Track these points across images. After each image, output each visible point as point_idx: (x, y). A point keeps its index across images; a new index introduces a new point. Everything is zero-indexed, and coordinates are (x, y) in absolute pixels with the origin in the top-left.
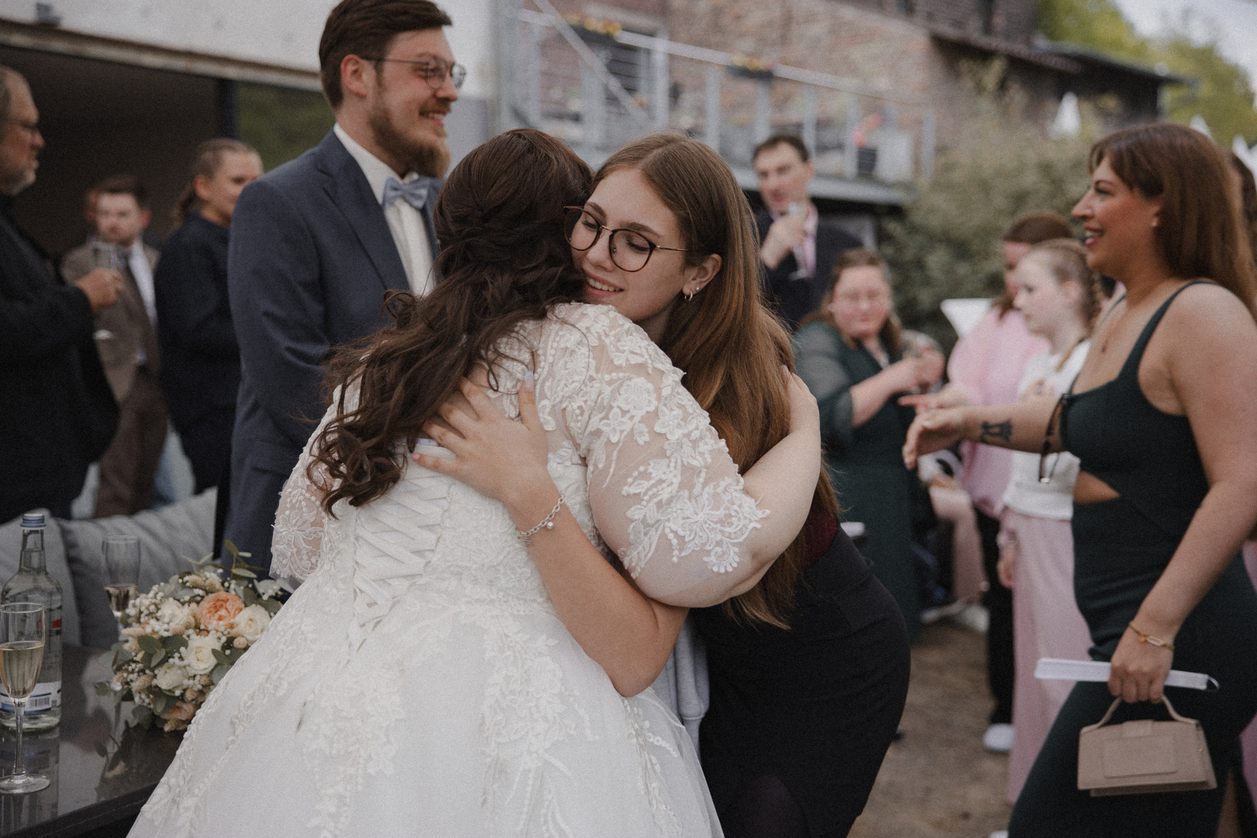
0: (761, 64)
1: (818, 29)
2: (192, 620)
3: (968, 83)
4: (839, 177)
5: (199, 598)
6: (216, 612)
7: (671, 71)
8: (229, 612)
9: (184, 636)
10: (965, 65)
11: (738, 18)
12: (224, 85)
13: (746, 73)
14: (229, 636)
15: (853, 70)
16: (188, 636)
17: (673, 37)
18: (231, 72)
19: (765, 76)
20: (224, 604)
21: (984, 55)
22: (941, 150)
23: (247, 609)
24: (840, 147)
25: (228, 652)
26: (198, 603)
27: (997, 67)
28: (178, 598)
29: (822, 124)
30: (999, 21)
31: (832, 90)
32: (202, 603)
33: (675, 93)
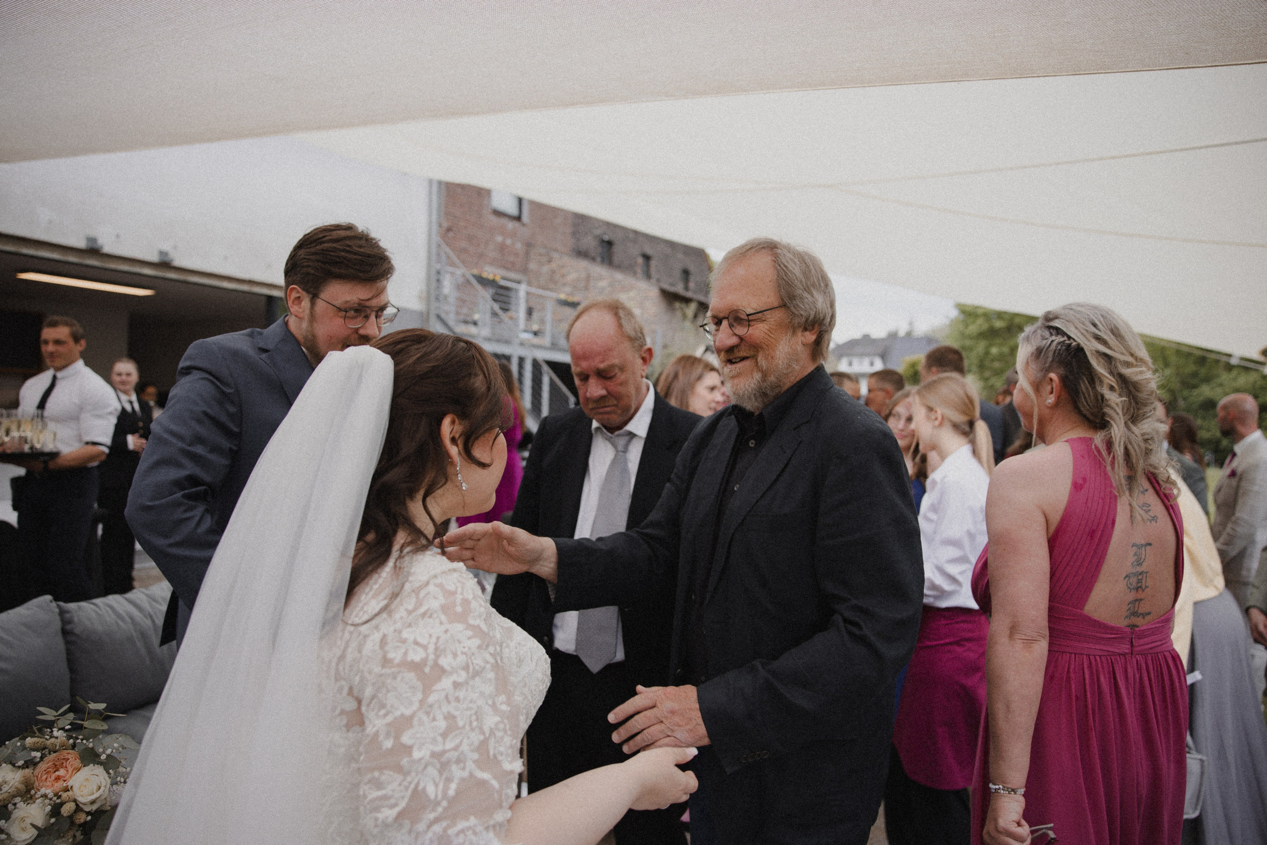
1: (603, 284)
2: (22, 787)
3: (679, 314)
5: (38, 760)
6: (55, 772)
7: (527, 301)
8: (67, 771)
9: (10, 807)
10: (677, 305)
11: (563, 276)
14: (59, 801)
16: (15, 804)
17: (529, 284)
20: (64, 764)
21: (687, 301)
22: (665, 347)
23: (86, 768)
25: (53, 820)
26: (35, 764)
27: (693, 306)
28: (12, 762)
30: (692, 285)
32: (40, 764)
33: (530, 312)
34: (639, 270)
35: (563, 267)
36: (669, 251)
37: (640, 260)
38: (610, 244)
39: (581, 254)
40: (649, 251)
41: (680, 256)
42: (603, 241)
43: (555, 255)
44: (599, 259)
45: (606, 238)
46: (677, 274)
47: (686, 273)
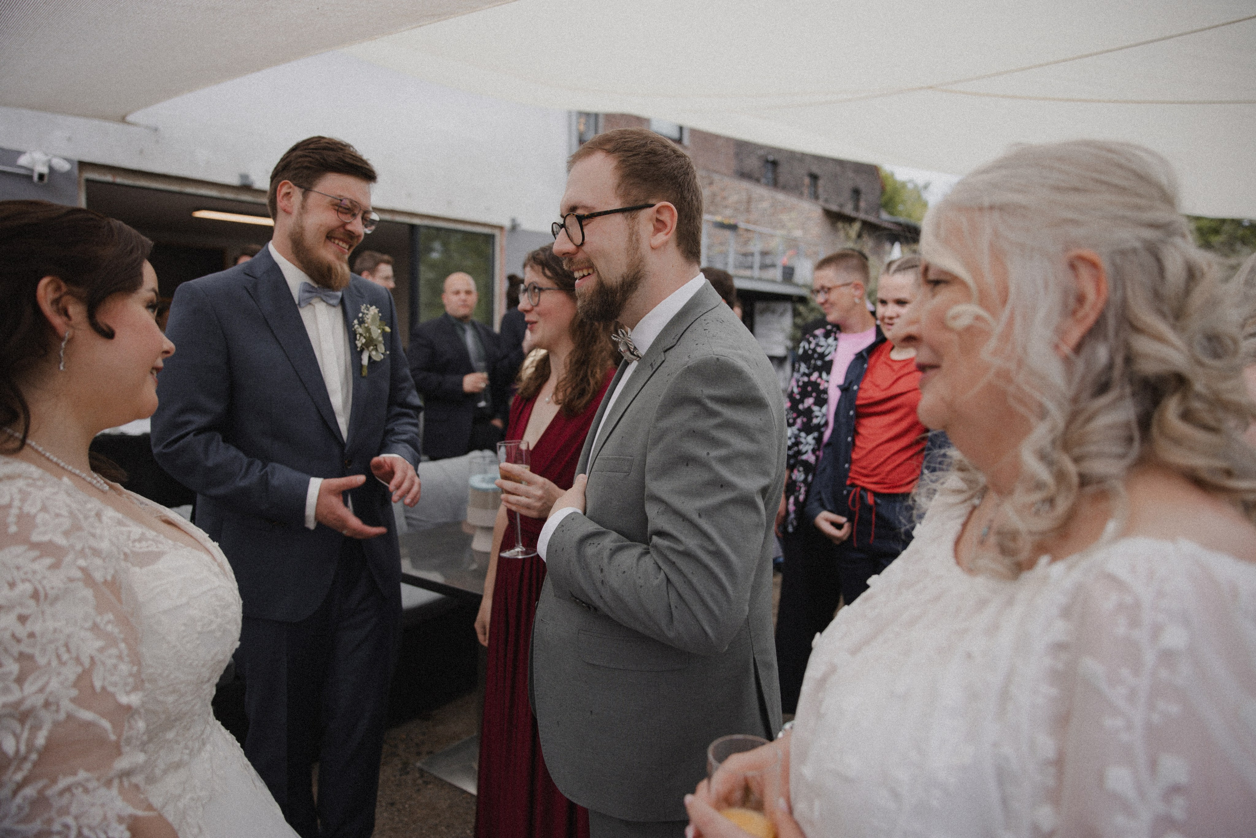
0: (732, 221)
1: (765, 205)
3: (842, 234)
4: (773, 281)
10: (840, 225)
11: (724, 198)
12: (413, 227)
13: (722, 226)
15: (783, 227)
18: (416, 221)
19: (733, 227)
21: (850, 220)
24: (773, 266)
27: (857, 226)
29: (764, 254)
30: (862, 204)
31: (772, 236)
34: (806, 191)
35: (723, 190)
36: (838, 168)
37: (807, 180)
38: (775, 164)
39: (744, 175)
40: (815, 170)
41: (850, 174)
42: (767, 161)
43: (716, 177)
44: (763, 180)
45: (771, 158)
46: (847, 194)
47: (856, 193)
